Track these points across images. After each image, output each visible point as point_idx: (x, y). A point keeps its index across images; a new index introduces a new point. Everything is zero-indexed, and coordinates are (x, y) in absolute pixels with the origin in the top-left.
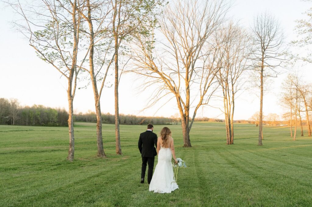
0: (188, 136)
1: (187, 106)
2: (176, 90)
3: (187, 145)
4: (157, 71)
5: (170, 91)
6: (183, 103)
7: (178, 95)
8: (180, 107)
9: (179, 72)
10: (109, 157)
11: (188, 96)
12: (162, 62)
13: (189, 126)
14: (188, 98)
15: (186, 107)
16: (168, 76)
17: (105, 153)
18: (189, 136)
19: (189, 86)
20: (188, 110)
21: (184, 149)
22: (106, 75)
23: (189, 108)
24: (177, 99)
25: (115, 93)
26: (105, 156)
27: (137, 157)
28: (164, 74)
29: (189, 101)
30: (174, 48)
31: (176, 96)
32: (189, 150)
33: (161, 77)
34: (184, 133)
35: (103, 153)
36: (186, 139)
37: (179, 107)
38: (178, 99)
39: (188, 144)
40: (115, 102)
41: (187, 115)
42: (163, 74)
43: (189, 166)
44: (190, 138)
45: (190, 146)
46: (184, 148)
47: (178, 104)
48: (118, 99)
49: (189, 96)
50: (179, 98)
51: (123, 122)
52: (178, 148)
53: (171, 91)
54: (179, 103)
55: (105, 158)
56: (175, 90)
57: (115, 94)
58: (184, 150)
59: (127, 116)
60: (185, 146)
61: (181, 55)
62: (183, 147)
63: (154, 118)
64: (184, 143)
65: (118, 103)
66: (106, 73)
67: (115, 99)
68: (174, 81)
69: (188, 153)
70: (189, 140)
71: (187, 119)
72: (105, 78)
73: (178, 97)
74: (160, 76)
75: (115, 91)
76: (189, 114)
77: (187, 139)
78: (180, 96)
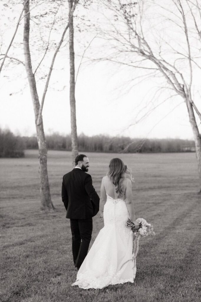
2: (185, 89)
4: (151, 57)
7: (190, 99)
8: (193, 121)
9: (190, 56)
10: (61, 212)
12: (161, 40)
16: (171, 65)
17: (54, 204)
21: (199, 198)
22: (51, 69)
24: (187, 106)
25: (70, 99)
26: (54, 208)
28: (164, 61)
30: (181, 12)
31: (185, 102)
33: (158, 68)
35: (50, 204)
37: (191, 122)
38: (189, 106)
40: (71, 115)
42: (162, 62)
47: (189, 116)
48: (75, 111)
51: (108, 148)
53: (177, 94)
54: (191, 113)
55: (53, 213)
56: (183, 90)
57: (71, 102)
59: (114, 138)
61: (196, 25)
62: (199, 193)
65: (75, 117)
66: (52, 66)
67: (71, 111)
68: (181, 75)
72: (50, 75)
74: (156, 66)
75: (70, 97)
78: (192, 100)
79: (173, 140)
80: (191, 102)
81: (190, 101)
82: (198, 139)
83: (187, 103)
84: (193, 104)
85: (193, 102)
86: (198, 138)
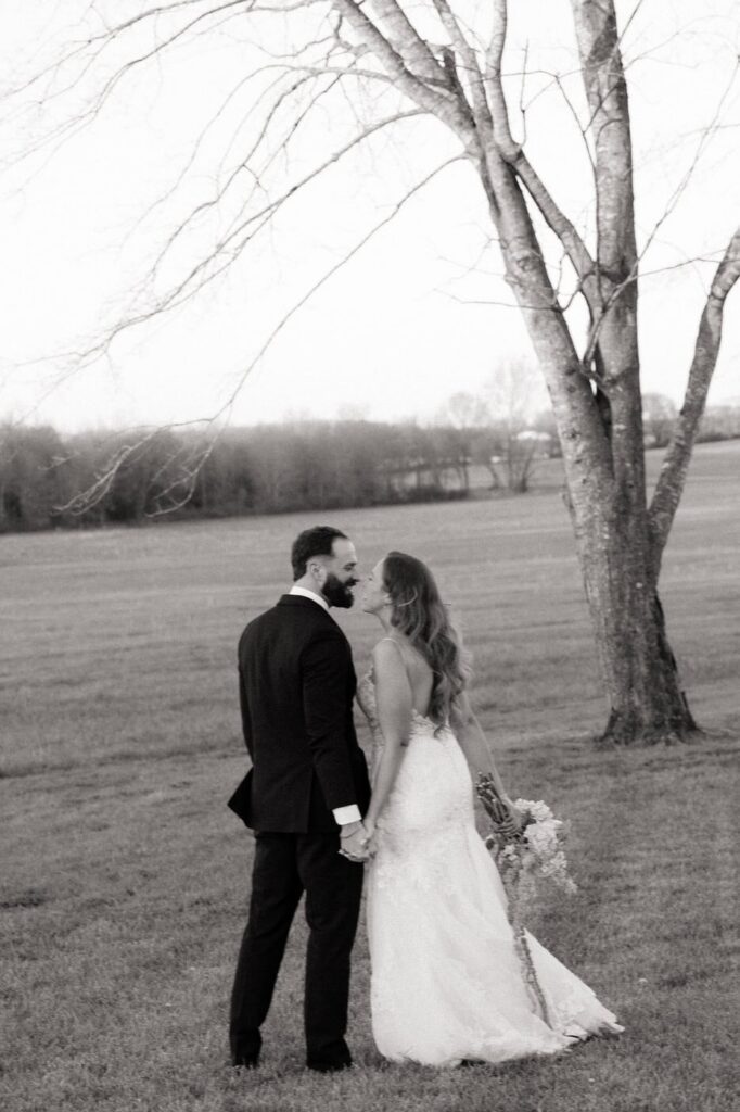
0: (645, 604)
1: (607, 259)
2: (463, 76)
3: (646, 716)
5: (396, 98)
6: (563, 227)
7: (498, 137)
8: (532, 277)
11: (611, 144)
13: (651, 494)
14: (615, 166)
15: (603, 273)
18: (658, 604)
19: (612, 20)
20: (629, 298)
21: (614, 769)
23: (633, 286)
24: (487, 182)
27: (53, 913)
29: (631, 198)
31: (469, 153)
32: (665, 778)
34: (601, 571)
36: (626, 650)
37: (515, 281)
38: (498, 182)
39: (657, 705)
41: (614, 366)
43: (672, 983)
44: (674, 635)
45: (685, 726)
46: (609, 756)
47: (504, 244)
49: (627, 142)
50: (513, 166)
52: (541, 764)
53: (409, 104)
54: (513, 227)
56: (453, 83)
58: (610, 782)
60: (624, 728)
62: (601, 742)
63: (265, 436)
64: (610, 701)
69: (660, 806)
70: (663, 658)
71: (617, 407)
73: (492, 158)
76: (635, 347)
77: (640, 643)
78: (514, 144)
79: (324, 428)
80: (510, 153)
81: (498, 147)
82: (570, 390)
83: (483, 159)
84: (521, 168)
85: (520, 155)
86: (571, 381)
